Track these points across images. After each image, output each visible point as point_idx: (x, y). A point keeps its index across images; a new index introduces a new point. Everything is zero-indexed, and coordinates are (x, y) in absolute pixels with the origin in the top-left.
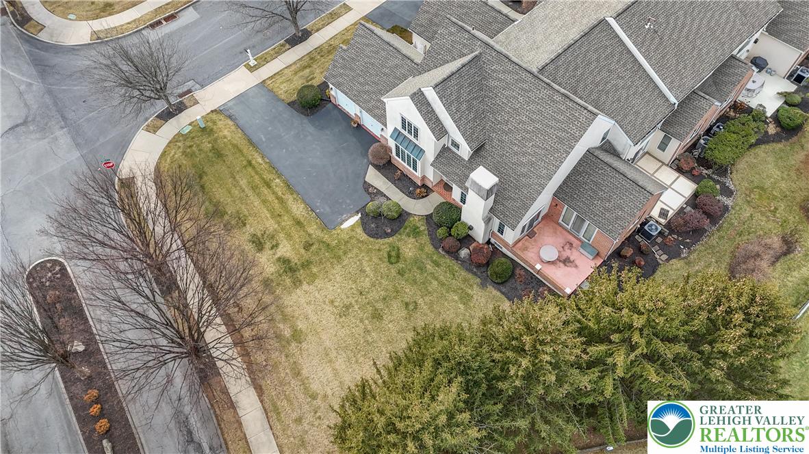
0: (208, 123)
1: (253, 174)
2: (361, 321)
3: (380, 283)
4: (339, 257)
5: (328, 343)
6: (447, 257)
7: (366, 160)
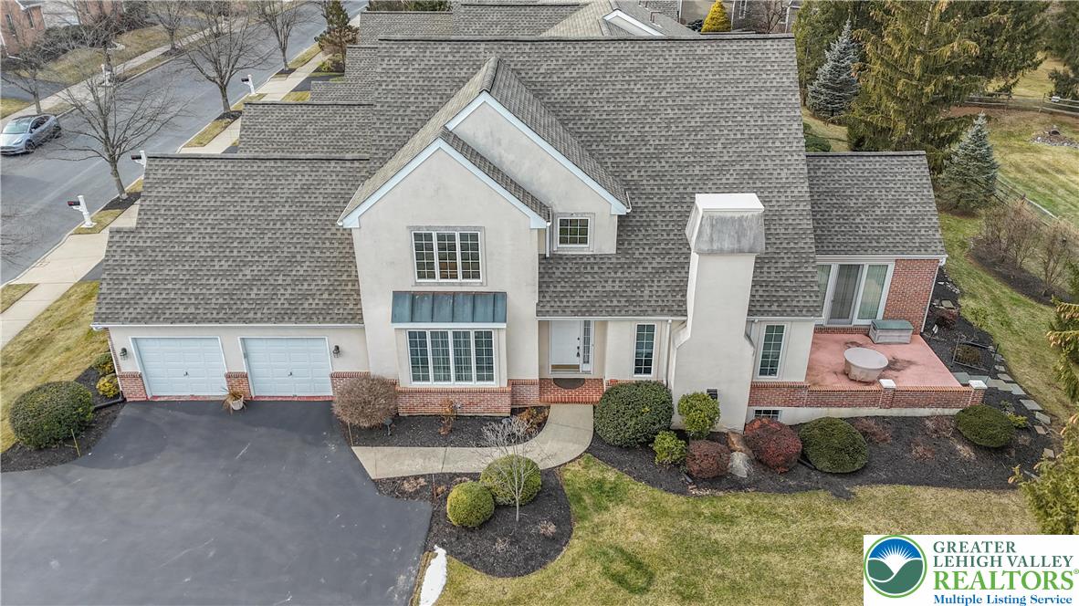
6: (721, 493)
7: (333, 448)
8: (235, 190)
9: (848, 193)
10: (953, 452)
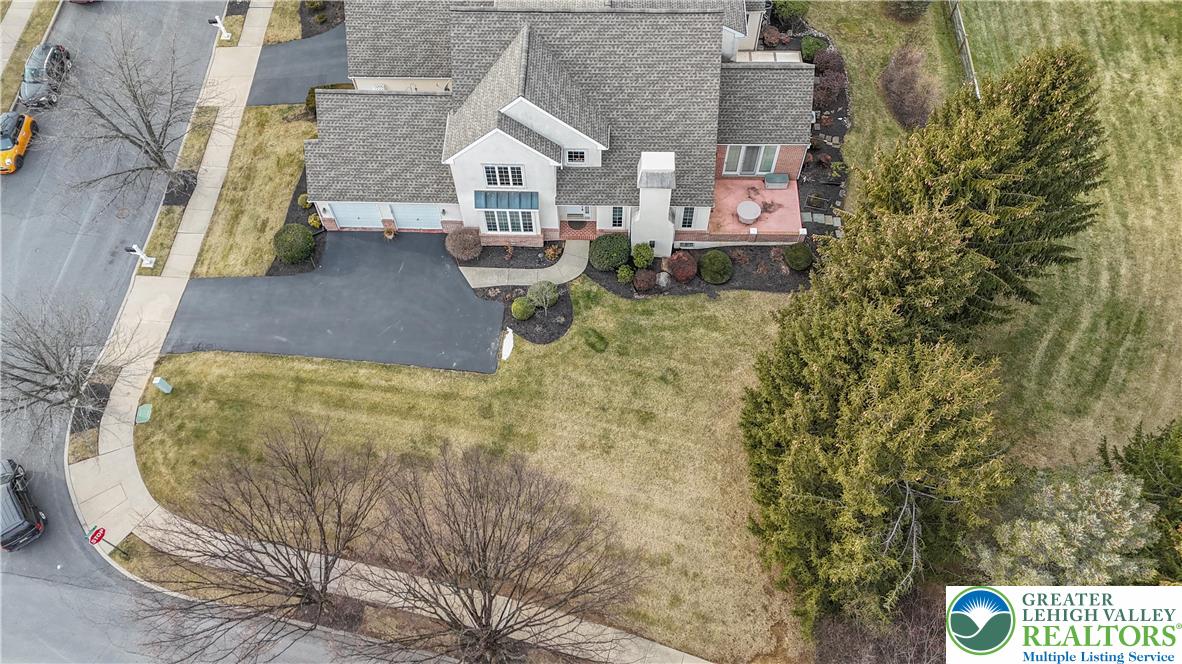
0: (173, 380)
1: (319, 389)
2: (635, 436)
3: (612, 382)
4: (538, 393)
5: (623, 493)
6: (650, 297)
7: (448, 266)
8: (372, 116)
9: (759, 98)
10: (779, 270)
